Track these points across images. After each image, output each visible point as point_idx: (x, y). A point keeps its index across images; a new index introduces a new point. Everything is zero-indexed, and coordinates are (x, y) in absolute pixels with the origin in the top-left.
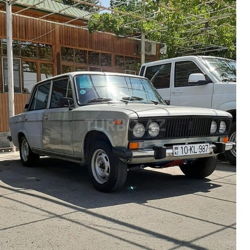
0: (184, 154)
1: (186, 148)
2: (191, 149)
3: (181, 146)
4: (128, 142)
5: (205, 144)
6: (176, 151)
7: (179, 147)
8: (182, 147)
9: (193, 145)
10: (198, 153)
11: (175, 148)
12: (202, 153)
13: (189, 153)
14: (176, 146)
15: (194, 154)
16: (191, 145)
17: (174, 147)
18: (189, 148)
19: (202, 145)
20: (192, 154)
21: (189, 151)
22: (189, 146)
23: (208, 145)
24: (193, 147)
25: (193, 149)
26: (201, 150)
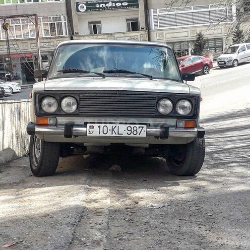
0: (102, 134)
1: (105, 128)
2: (113, 130)
4: (36, 116)
5: (137, 126)
6: (91, 130)
7: (96, 125)
8: (99, 126)
9: (117, 125)
10: (125, 135)
11: (90, 126)
12: (132, 135)
13: (109, 134)
16: (114, 125)
17: (88, 125)
18: (110, 128)
19: (132, 126)
20: (114, 135)
21: (110, 132)
22: (110, 126)
23: (143, 127)
24: (117, 127)
25: (116, 130)
26: (129, 132)
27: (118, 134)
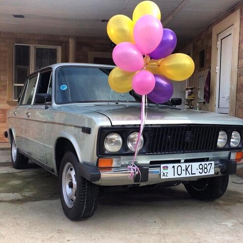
0: (177, 176)
1: (179, 168)
2: (187, 169)
3: (172, 165)
4: (97, 157)
5: (207, 163)
6: (165, 171)
7: (170, 166)
8: (174, 167)
9: (190, 164)
10: (198, 174)
11: (164, 167)
12: (203, 174)
13: (183, 175)
14: (165, 165)
15: (191, 176)
16: (188, 164)
17: (162, 165)
18: (184, 168)
19: (203, 163)
20: (188, 175)
21: (184, 172)
22: (183, 165)
23: (211, 164)
24: (190, 166)
25: (189, 169)
26: (201, 171)
27: (192, 174)
